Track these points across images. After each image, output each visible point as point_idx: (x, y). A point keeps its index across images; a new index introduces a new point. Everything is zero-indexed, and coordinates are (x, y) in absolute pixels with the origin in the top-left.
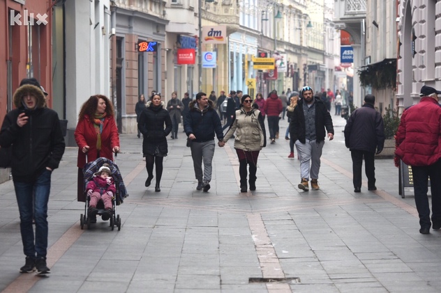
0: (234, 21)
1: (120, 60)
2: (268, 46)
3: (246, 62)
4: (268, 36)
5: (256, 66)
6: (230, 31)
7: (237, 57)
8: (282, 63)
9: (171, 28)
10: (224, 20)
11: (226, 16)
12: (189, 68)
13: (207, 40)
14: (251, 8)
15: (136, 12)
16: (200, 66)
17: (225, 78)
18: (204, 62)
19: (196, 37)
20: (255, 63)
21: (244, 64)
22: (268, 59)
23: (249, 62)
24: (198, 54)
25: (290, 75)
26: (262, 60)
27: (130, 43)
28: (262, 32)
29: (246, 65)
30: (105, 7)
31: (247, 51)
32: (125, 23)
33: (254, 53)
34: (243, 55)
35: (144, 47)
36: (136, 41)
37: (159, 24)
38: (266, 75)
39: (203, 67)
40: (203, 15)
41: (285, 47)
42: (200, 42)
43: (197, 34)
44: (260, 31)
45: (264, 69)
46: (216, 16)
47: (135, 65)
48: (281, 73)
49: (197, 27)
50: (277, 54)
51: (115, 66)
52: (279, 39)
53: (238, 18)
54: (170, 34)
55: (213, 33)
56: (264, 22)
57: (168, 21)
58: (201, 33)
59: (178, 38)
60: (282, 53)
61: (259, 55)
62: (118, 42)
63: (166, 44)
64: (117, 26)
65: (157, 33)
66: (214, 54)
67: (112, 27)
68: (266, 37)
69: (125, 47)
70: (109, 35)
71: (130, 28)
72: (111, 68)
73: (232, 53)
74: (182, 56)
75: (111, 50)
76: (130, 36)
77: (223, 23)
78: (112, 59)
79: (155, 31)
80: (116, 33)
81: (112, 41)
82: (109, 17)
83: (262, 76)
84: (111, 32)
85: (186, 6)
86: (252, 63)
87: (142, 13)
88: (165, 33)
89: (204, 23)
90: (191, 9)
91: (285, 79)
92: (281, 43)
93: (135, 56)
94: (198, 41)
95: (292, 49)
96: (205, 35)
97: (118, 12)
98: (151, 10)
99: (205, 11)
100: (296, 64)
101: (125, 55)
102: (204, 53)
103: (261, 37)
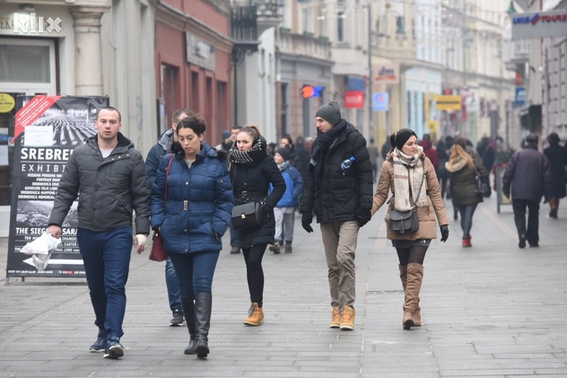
0: (409, 55)
1: (284, 107)
2: (456, 81)
3: (427, 101)
4: (456, 68)
5: (441, 107)
6: (404, 68)
7: (416, 96)
8: (473, 101)
9: (337, 70)
10: (397, 55)
11: (401, 52)
12: (358, 112)
13: (378, 79)
14: (433, 38)
15: (300, 56)
16: (370, 109)
18: (375, 104)
19: (365, 77)
20: (438, 103)
21: (424, 104)
22: (455, 96)
23: (430, 102)
24: (368, 96)
25: (486, 114)
26: (447, 98)
27: (295, 88)
28: (447, 64)
29: (427, 105)
30: (270, 55)
31: (428, 88)
32: (289, 68)
33: (437, 90)
34: (423, 94)
35: (309, 92)
36: (300, 85)
37: (324, 67)
38: (453, 116)
39: (374, 110)
40: (374, 52)
41: (479, 81)
42: (371, 83)
43: (366, 73)
44: (445, 63)
45: (450, 110)
46: (389, 51)
47: (300, 111)
48: (473, 114)
49: (366, 65)
50: (467, 90)
51: (280, 112)
52: (470, 71)
53: (415, 53)
54: (337, 77)
55: (385, 72)
56: (450, 53)
57: (333, 63)
58: (371, 73)
59: (345, 80)
60: (475, 88)
61: (444, 93)
62: (283, 88)
63: (332, 87)
64: (282, 71)
65: (323, 76)
66: (386, 96)
67: (276, 73)
68: (453, 71)
69: (289, 92)
70: (273, 81)
71: (294, 72)
72: (277, 116)
73: (409, 93)
74: (350, 100)
76: (295, 81)
77: (397, 58)
78: (277, 106)
79: (321, 74)
80: (282, 79)
81: (277, 88)
82: (273, 64)
83: (448, 117)
84: (276, 78)
85: (353, 45)
86: (434, 103)
87: (306, 57)
88: (331, 76)
89: (375, 61)
90: (359, 48)
91: (478, 119)
92: (473, 76)
93: (300, 102)
94: (367, 82)
95: (489, 83)
96: (376, 74)
97: (283, 58)
98: (316, 51)
99: (376, 47)
100: (494, 101)
101: (289, 101)
102: (374, 95)
103: (446, 71)
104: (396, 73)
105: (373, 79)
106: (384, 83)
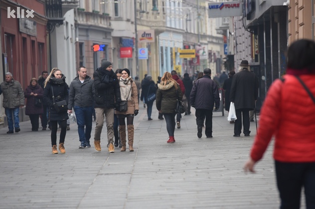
0: (161, 24)
1: (81, 57)
2: (193, 40)
3: (174, 53)
4: (192, 32)
5: (182, 56)
6: (158, 32)
7: (166, 50)
8: (204, 52)
9: (115, 34)
10: (154, 24)
11: (156, 22)
12: (129, 60)
13: (141, 40)
14: (177, 13)
15: (91, 26)
16: (137, 58)
17: (157, 65)
18: (139, 55)
19: (133, 38)
20: (181, 54)
21: (172, 55)
22: (192, 50)
23: (176, 53)
24: (135, 50)
25: (213, 61)
26: (187, 51)
27: (88, 46)
28: (187, 30)
29: (174, 55)
30: (72, 25)
31: (174, 44)
32: (84, 33)
33: (181, 46)
34: (171, 48)
35: (97, 48)
36: (92, 44)
37: (107, 32)
38: (191, 62)
39: (139, 59)
40: (138, 22)
41: (208, 39)
42: (137, 42)
43: (134, 36)
44: (185, 29)
45: (189, 58)
46: (148, 22)
47: (92, 60)
48: (204, 61)
49: (134, 31)
50: (199, 46)
51: (79, 61)
52: (202, 34)
53: (165, 23)
54: (115, 38)
55: (146, 35)
56: (188, 22)
57: (112, 30)
58: (137, 35)
59: (120, 40)
60: (205, 44)
61: (185, 47)
62: (80, 46)
63: (112, 45)
64: (80, 35)
65: (106, 38)
66: (146, 50)
67: (76, 37)
69: (85, 48)
70: (74, 42)
71: (87, 36)
72: (77, 63)
73: (162, 48)
74: (123, 53)
75: (76, 51)
76: (88, 41)
77: (153, 26)
78: (77, 57)
79: (104, 37)
80: (79, 40)
81: (76, 46)
82: (74, 31)
83: (188, 63)
84: (76, 40)
85: (125, 19)
86: (178, 54)
87: (95, 26)
88: (111, 38)
89: (139, 28)
90: (128, 20)
91: (208, 64)
92: (204, 36)
93: (91, 54)
94: (135, 41)
95: (214, 41)
96: (140, 37)
97: (80, 27)
98: (101, 23)
99: (140, 20)
100: (219, 52)
101: (85, 54)
102: (139, 49)
103: (186, 34)
104: (153, 36)
105: (138, 39)
106: (145, 42)
